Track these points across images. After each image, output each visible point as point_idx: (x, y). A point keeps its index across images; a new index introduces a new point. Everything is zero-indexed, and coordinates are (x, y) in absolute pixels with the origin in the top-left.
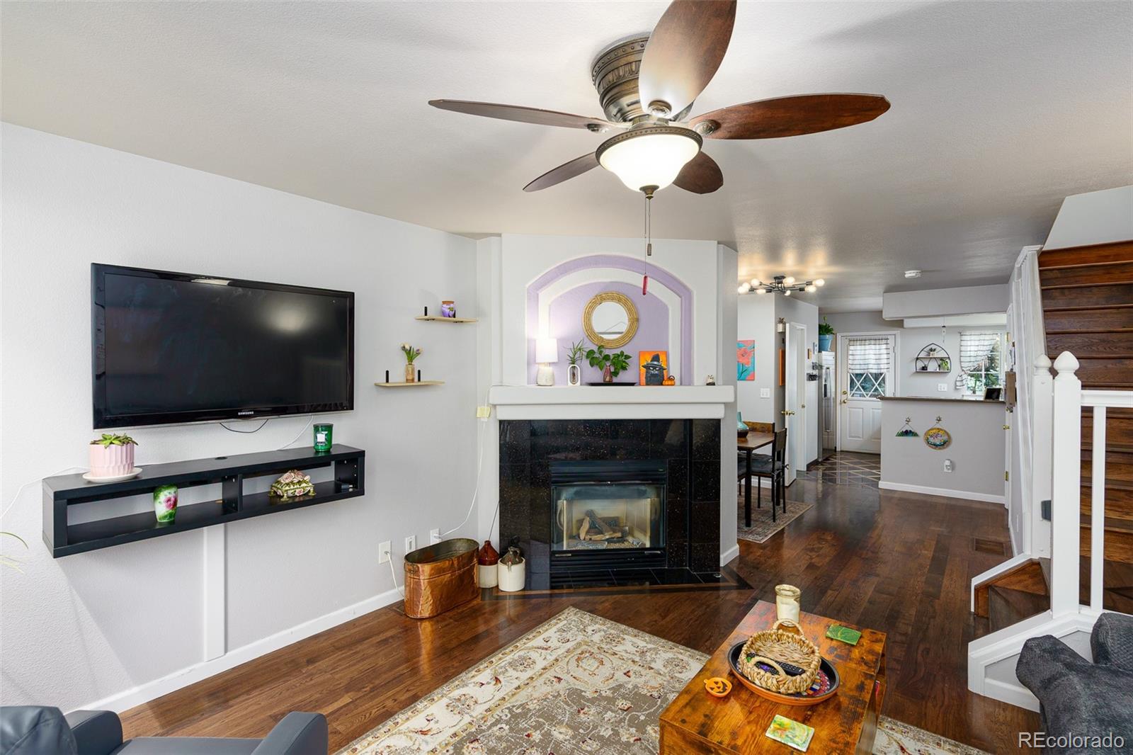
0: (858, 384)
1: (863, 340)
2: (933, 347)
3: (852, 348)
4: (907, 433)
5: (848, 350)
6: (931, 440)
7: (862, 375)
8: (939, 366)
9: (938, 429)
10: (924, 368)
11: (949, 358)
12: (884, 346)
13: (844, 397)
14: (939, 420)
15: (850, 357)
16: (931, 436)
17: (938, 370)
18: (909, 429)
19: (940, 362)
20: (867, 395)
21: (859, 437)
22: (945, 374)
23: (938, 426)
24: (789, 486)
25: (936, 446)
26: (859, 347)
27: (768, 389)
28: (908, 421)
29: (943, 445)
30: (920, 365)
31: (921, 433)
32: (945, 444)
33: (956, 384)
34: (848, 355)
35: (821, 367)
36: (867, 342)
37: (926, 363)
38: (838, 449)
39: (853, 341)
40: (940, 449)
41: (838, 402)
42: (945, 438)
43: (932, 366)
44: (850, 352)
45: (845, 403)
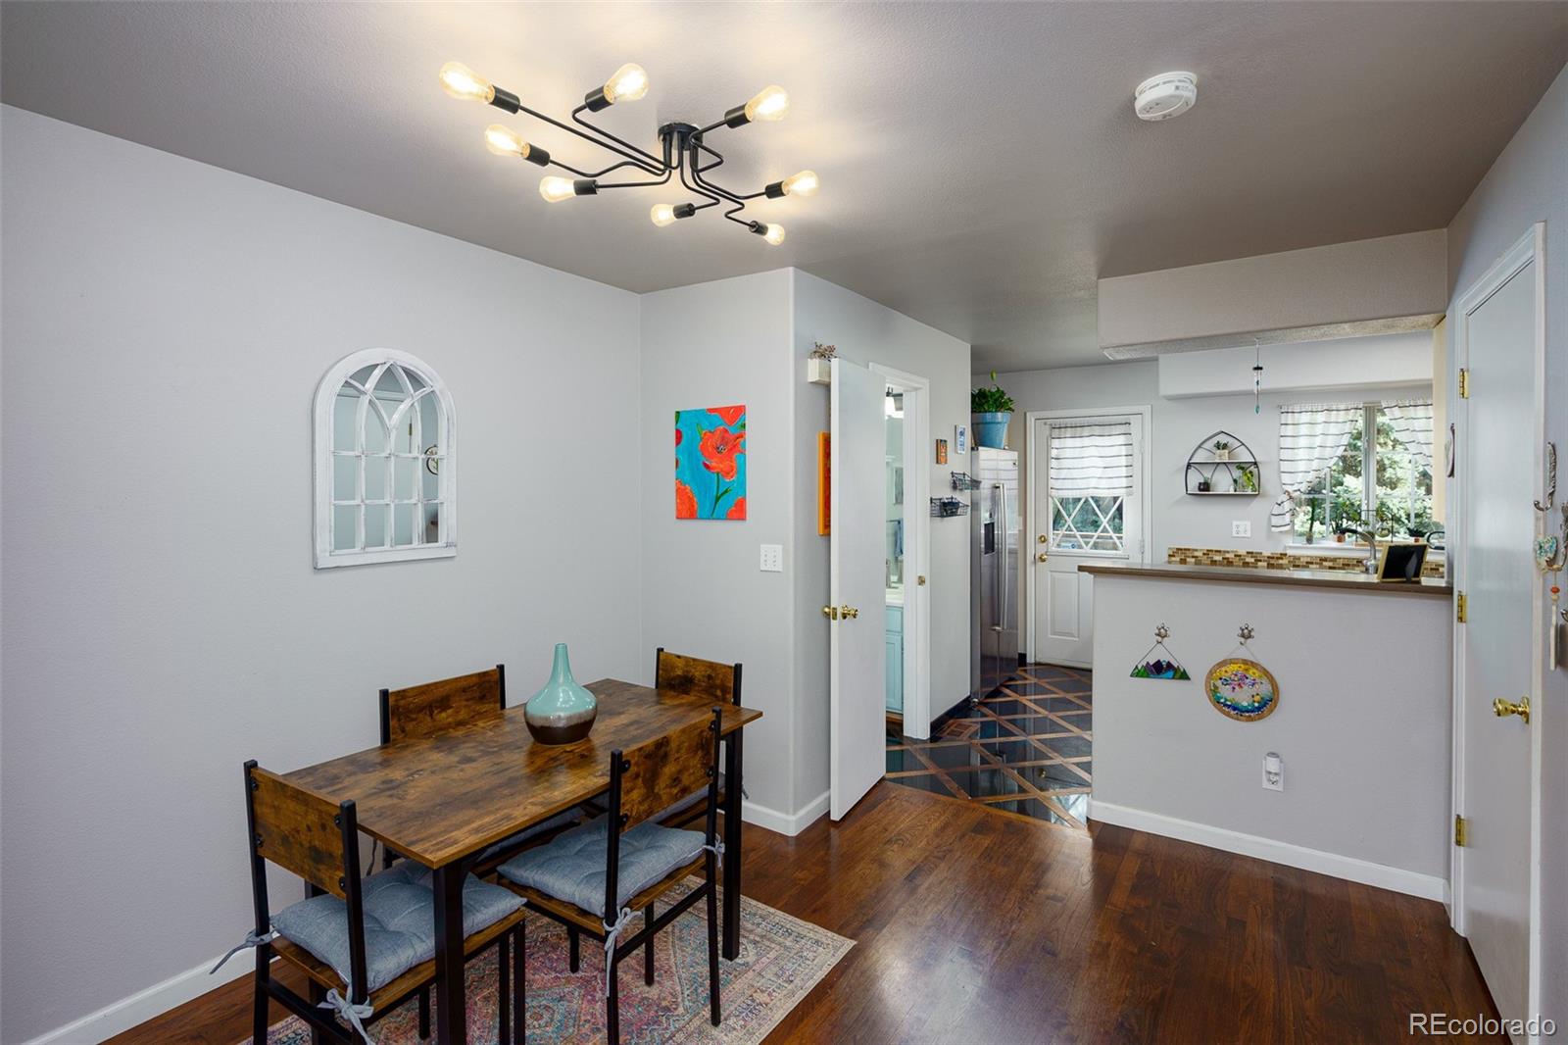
0: (1069, 522)
1: (1077, 427)
2: (1223, 439)
3: (1056, 443)
4: (1158, 669)
5: (1048, 448)
6: (1225, 692)
7: (1079, 500)
8: (1235, 481)
9: (1245, 662)
10: (1205, 487)
11: (1255, 463)
12: (1122, 440)
13: (1041, 549)
14: (1246, 635)
15: (1054, 463)
16: (1226, 682)
17: (1232, 492)
18: (1165, 658)
19: (1237, 474)
20: (1087, 543)
21: (1072, 635)
22: (1245, 500)
23: (1243, 653)
24: (843, 819)
25: (1236, 710)
26: (1069, 442)
27: (779, 547)
28: (1162, 634)
29: (1259, 709)
30: (1195, 479)
31: (1198, 671)
32: (1263, 707)
33: (1270, 520)
34: (1048, 458)
35: (975, 484)
36: (1086, 431)
37: (1208, 475)
38: (1030, 659)
39: (1058, 428)
40: (1250, 719)
41: (1030, 558)
42: (1264, 689)
43: (1223, 482)
44: (1054, 453)
45: (1044, 561)
